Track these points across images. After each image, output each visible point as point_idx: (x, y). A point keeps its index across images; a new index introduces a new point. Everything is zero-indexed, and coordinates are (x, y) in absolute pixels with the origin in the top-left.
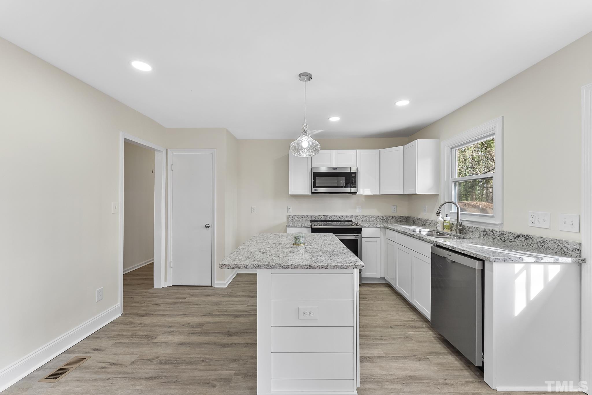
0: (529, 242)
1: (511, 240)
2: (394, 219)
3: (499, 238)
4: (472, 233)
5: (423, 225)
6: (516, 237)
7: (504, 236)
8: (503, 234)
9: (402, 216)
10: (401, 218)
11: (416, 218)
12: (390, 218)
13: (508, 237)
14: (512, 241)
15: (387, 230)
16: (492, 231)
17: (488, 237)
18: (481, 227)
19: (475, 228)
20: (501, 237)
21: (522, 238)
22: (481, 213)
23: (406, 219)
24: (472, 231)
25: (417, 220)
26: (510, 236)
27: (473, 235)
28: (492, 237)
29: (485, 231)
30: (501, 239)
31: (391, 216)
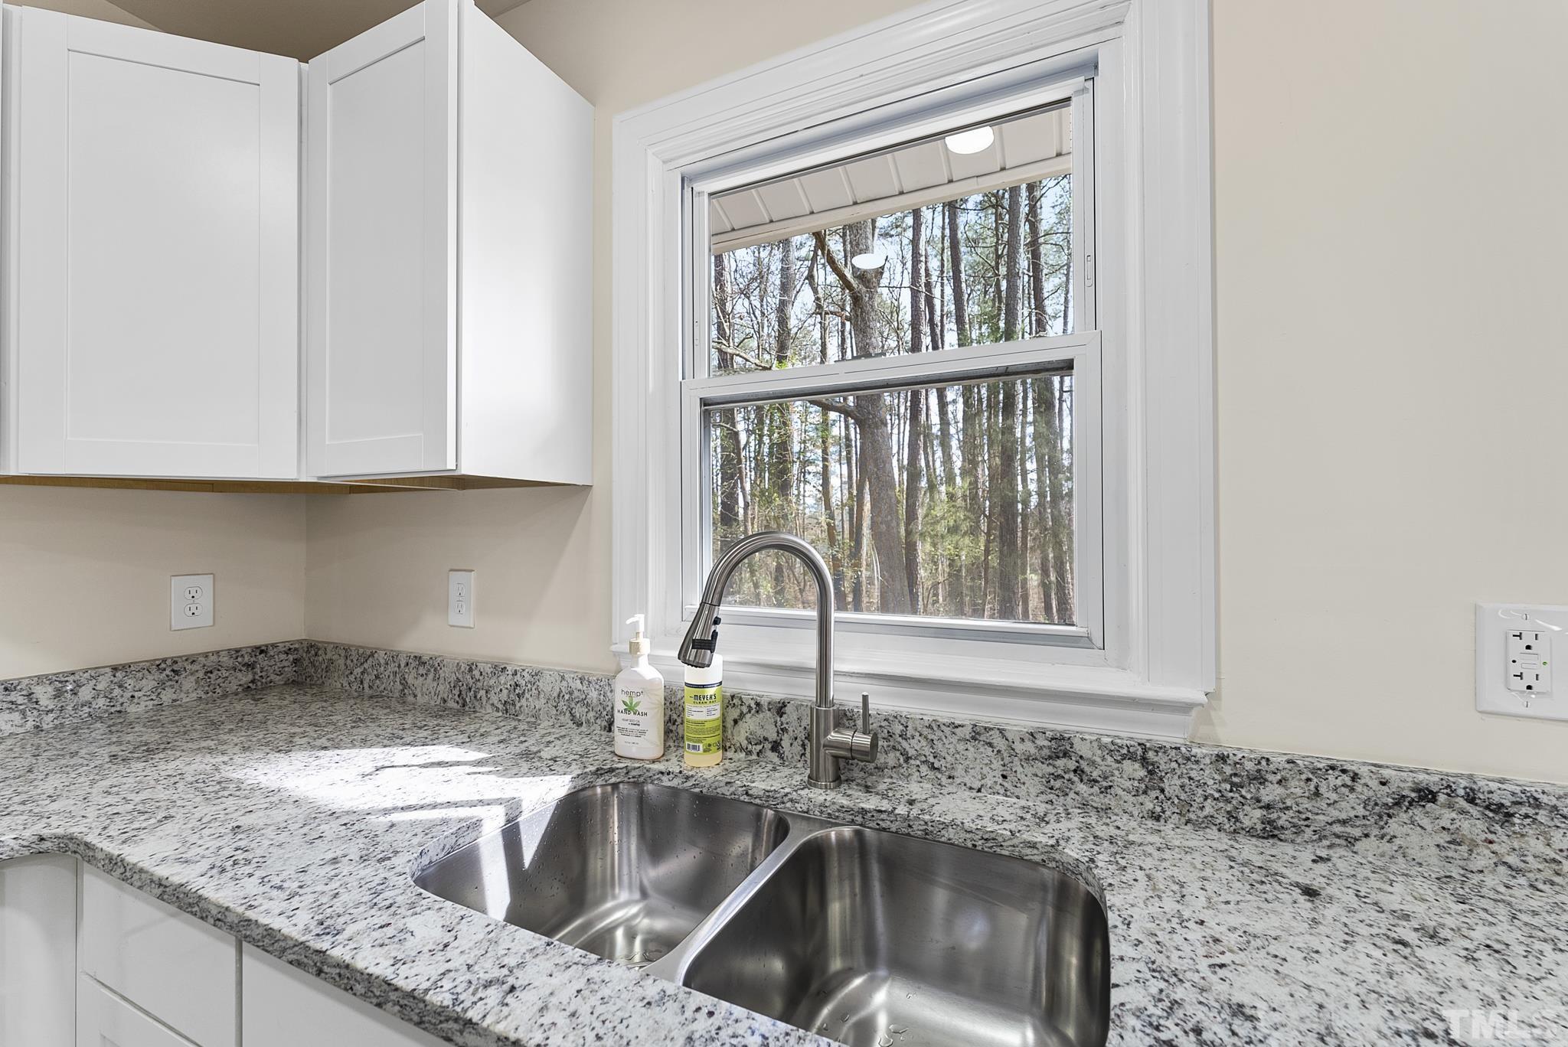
0: (1536, 846)
1: (1338, 829)
2: (188, 683)
3: (1208, 810)
4: (933, 768)
5: (451, 704)
6: (1397, 804)
7: (1270, 793)
8: (1259, 778)
9: (262, 650)
10: (250, 666)
11: (381, 656)
12: (149, 683)
13: (1306, 804)
14: (1357, 832)
15: (97, 887)
16: (1143, 755)
17: (1099, 801)
18: (1018, 720)
19: (966, 732)
20: (1228, 801)
21: (1462, 812)
22: (960, 612)
23: (296, 661)
24: (927, 751)
25: (392, 667)
26: (1334, 796)
27: (944, 780)
28: (1142, 798)
29: (1066, 754)
30: (1230, 816)
31: (159, 665)
